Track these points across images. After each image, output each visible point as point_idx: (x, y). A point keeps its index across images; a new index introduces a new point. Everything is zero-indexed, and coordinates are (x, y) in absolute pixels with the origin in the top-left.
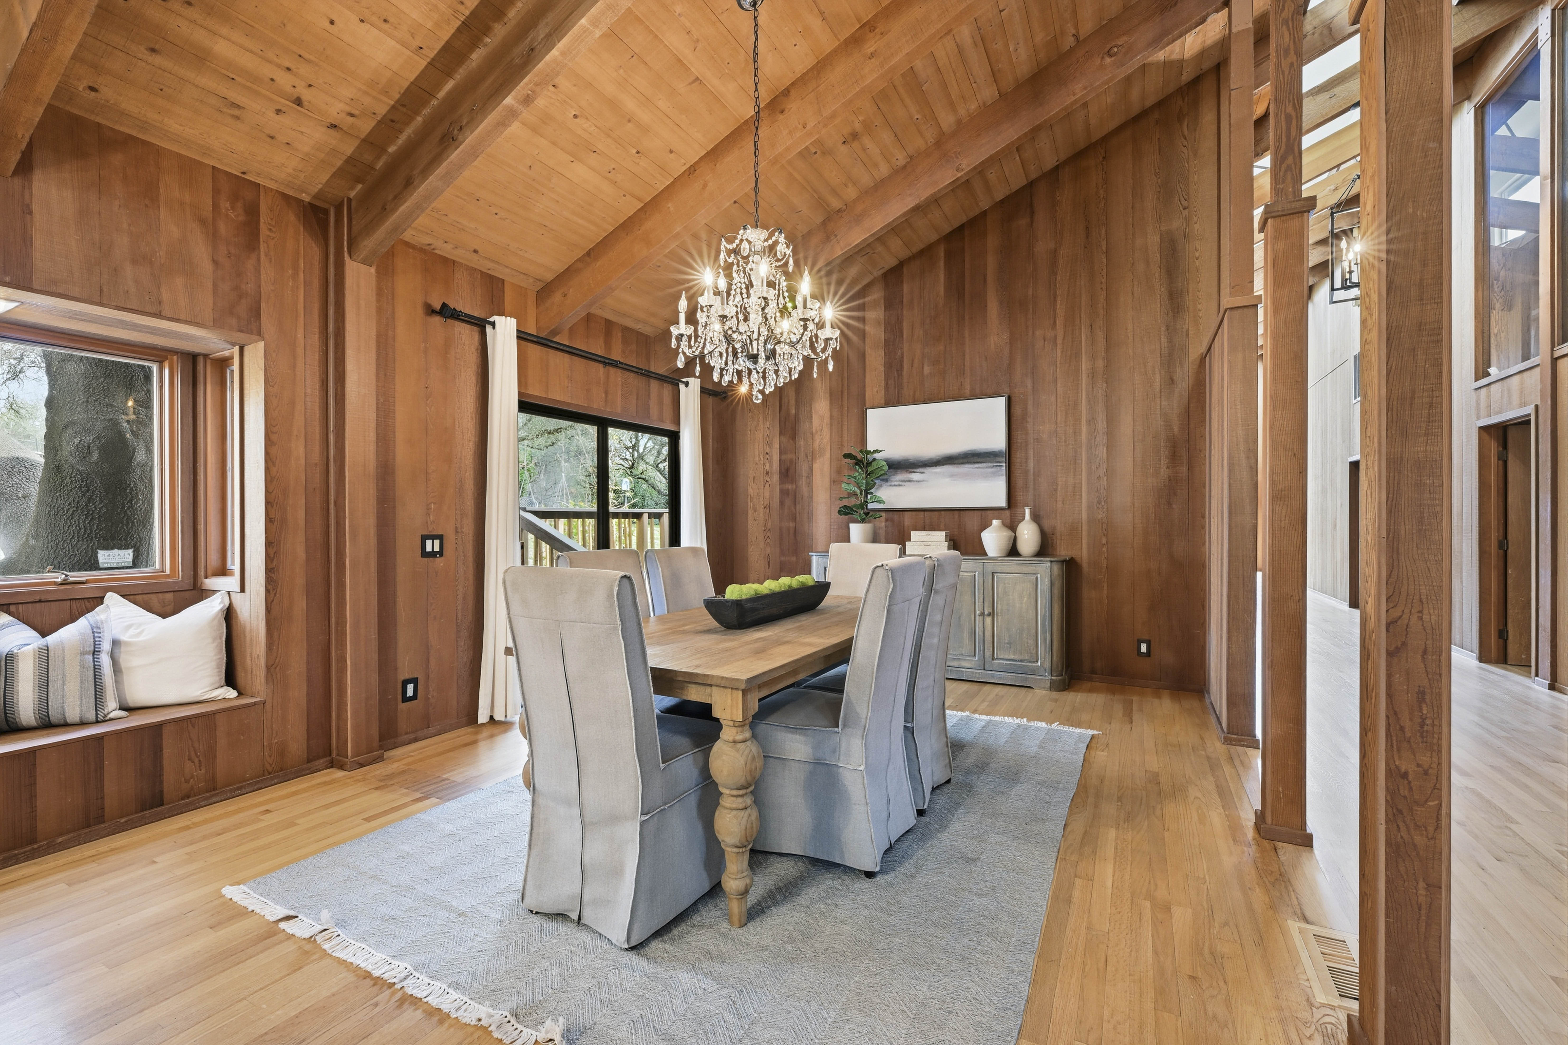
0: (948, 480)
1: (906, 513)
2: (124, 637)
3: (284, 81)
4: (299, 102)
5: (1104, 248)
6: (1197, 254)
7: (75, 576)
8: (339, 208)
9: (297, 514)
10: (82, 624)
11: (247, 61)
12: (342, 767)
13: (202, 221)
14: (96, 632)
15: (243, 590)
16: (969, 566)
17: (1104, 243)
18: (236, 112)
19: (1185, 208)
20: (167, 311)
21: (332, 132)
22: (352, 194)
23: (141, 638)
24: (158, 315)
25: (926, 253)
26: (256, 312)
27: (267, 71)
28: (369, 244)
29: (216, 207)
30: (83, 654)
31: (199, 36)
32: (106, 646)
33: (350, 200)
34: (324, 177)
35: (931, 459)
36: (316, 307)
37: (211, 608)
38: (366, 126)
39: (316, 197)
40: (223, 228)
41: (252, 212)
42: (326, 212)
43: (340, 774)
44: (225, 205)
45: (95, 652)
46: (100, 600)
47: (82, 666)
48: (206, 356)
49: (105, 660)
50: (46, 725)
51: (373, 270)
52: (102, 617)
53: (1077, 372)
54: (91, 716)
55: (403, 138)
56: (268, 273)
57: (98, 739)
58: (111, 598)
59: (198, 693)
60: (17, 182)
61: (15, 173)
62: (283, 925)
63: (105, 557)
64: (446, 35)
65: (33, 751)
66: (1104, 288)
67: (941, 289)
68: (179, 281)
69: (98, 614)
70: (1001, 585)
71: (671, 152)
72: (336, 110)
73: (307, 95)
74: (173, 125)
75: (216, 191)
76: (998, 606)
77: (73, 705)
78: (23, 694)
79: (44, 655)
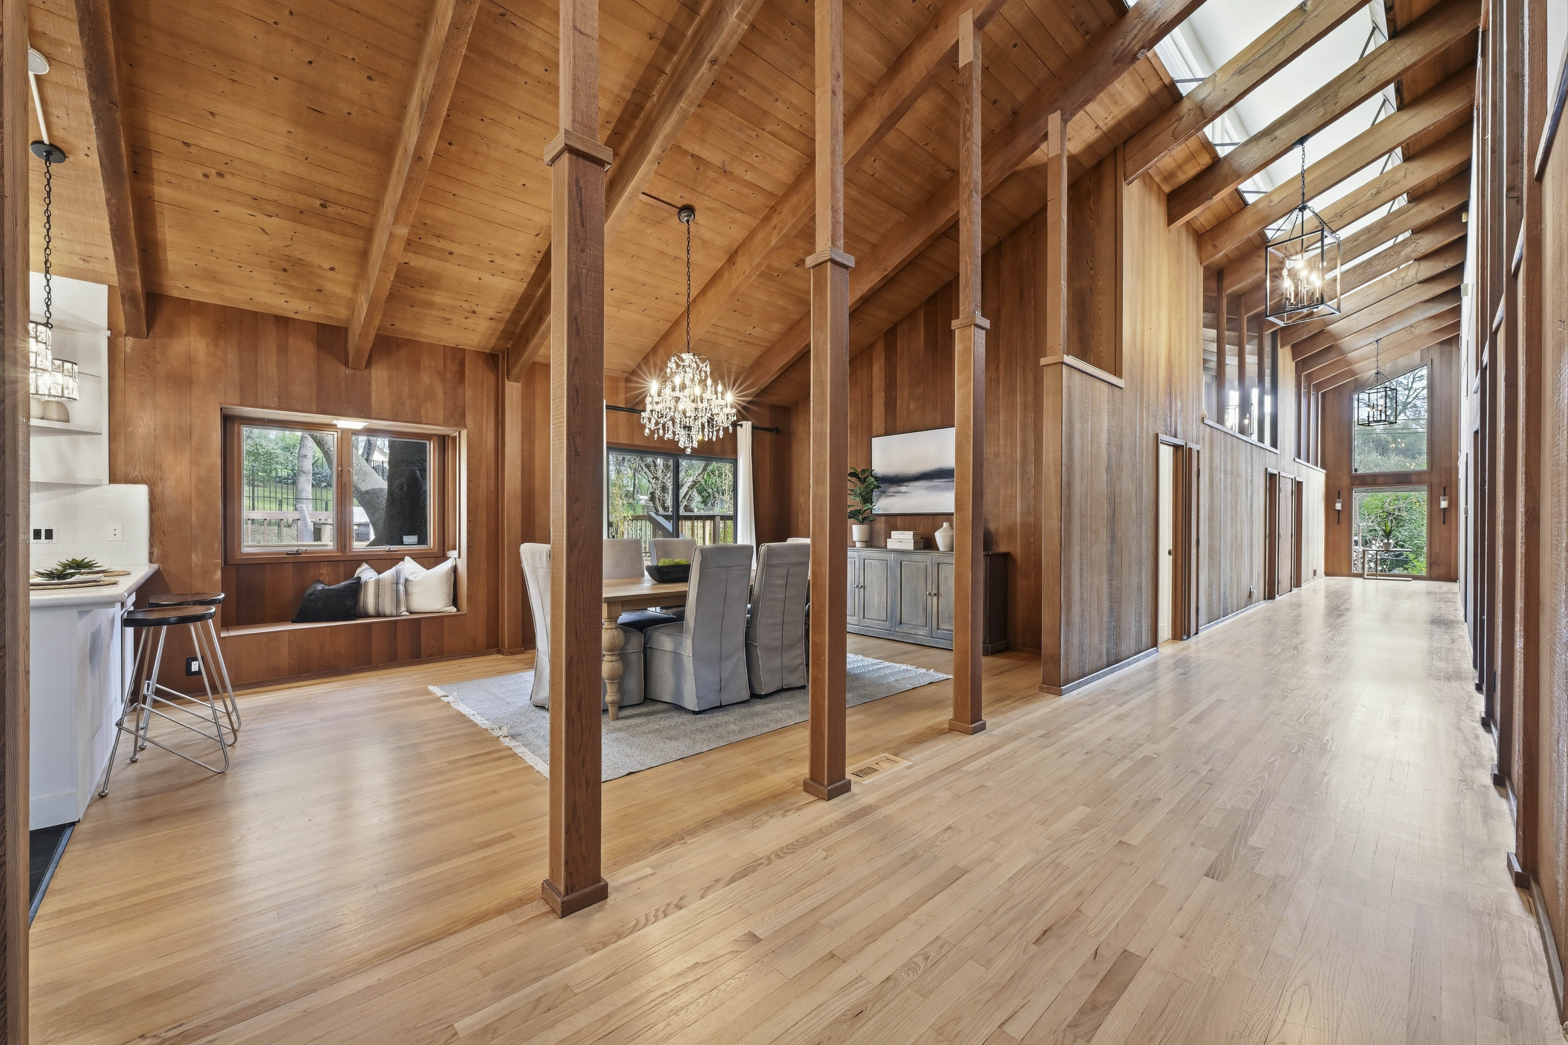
0: (924, 491)
1: (898, 517)
2: (410, 578)
3: (465, 305)
4: (474, 312)
5: (1033, 304)
6: (1100, 306)
7: (393, 548)
8: (503, 353)
9: (483, 518)
10: (393, 570)
11: (449, 302)
12: (503, 654)
13: (439, 374)
14: (398, 574)
15: (459, 557)
16: (926, 558)
17: (1033, 301)
18: (449, 322)
19: (1091, 269)
20: (423, 420)
21: (492, 321)
22: (509, 346)
23: (418, 578)
24: (420, 423)
25: (911, 316)
26: (463, 416)
27: (457, 303)
28: (515, 371)
29: (445, 365)
30: (392, 583)
31: (428, 297)
32: (402, 581)
33: (508, 349)
34: (493, 341)
35: (912, 476)
36: (492, 408)
37: (447, 566)
38: (507, 315)
39: (492, 350)
40: (449, 375)
41: (462, 364)
42: (497, 356)
43: (500, 656)
44: (449, 363)
45: (397, 583)
46: (403, 559)
47: (392, 590)
48: (448, 436)
49: (401, 588)
50: (378, 615)
51: (520, 384)
52: (401, 567)
53: (1013, 404)
54: (395, 613)
55: (526, 316)
56: (469, 394)
57: (396, 621)
58: (407, 558)
59: (439, 608)
60: (367, 371)
61: (366, 368)
62: (442, 698)
63: (407, 539)
64: (532, 271)
65: (371, 624)
66: (1033, 336)
67: (922, 343)
68: (429, 405)
69: (401, 566)
70: (943, 573)
71: (677, 294)
72: (491, 312)
73: (476, 309)
74: (425, 332)
75: (445, 357)
76: (942, 590)
77: (388, 607)
78: (369, 600)
79: (378, 583)
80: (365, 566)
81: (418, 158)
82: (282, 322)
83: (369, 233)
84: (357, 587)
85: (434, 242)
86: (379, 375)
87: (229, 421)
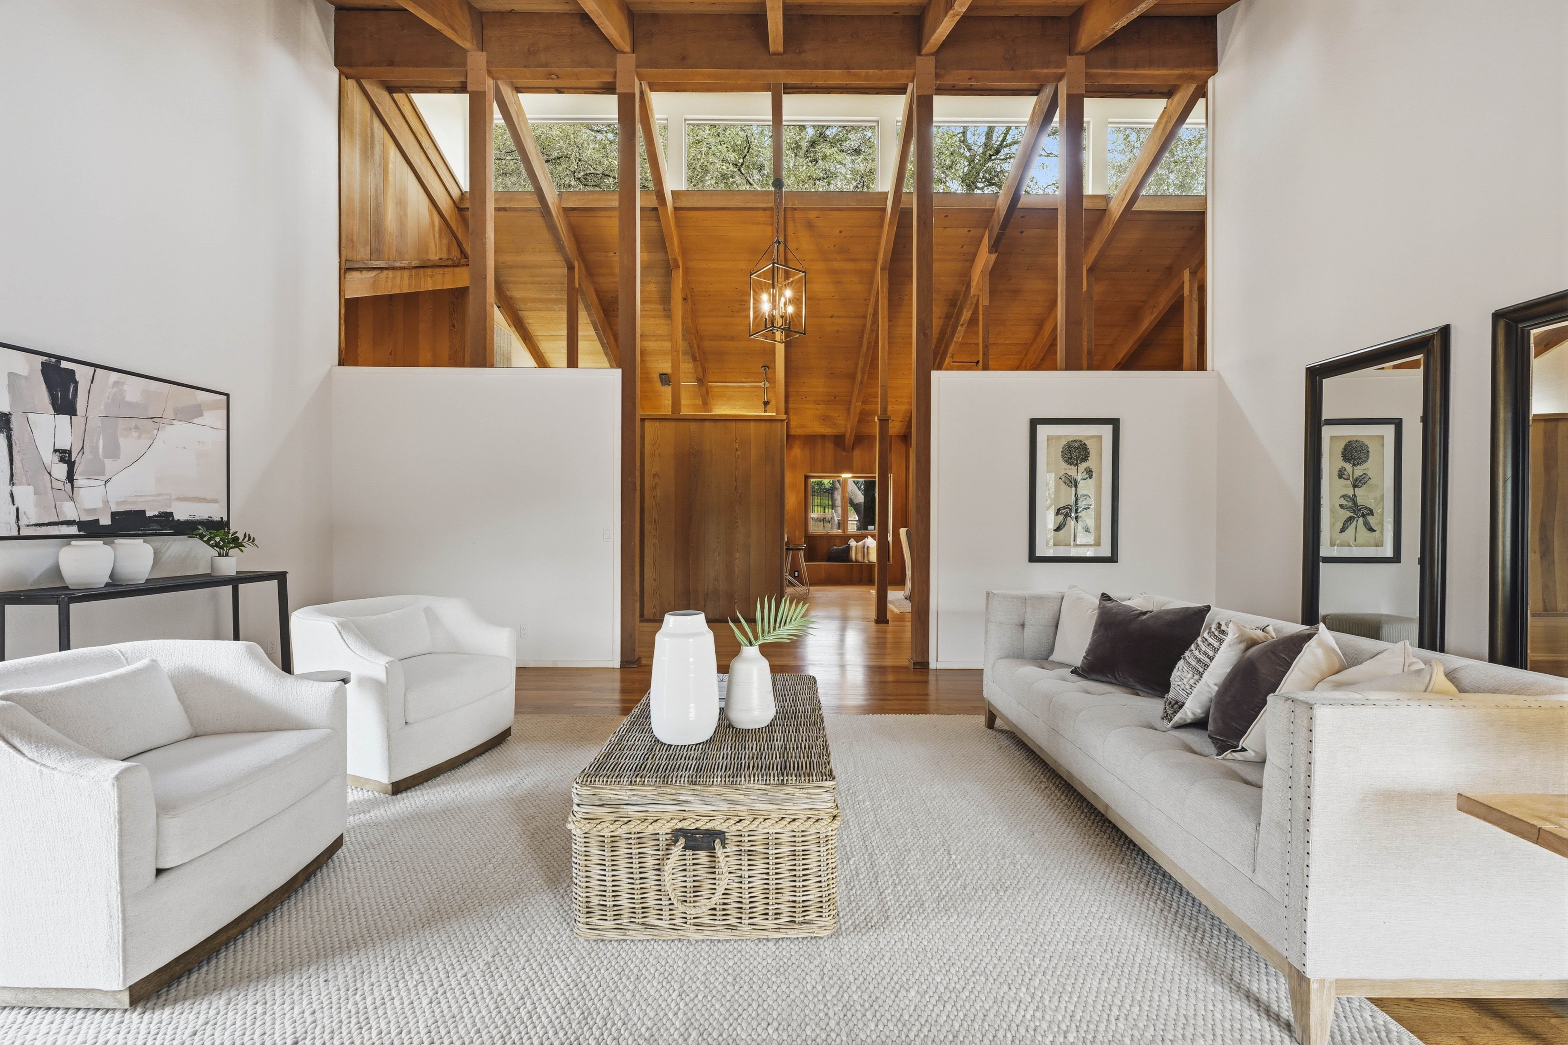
7: (863, 532)
10: (862, 541)
14: (864, 543)
30: (862, 548)
45: (864, 548)
46: (866, 537)
47: (862, 551)
49: (866, 550)
50: (856, 562)
54: (862, 562)
57: (862, 565)
60: (852, 454)
61: (852, 450)
63: (868, 528)
65: (852, 565)
69: (865, 540)
77: (860, 559)
78: (853, 555)
79: (856, 546)
80: (852, 539)
81: (861, 382)
82: (823, 437)
83: (850, 403)
84: (849, 548)
85: (871, 399)
86: (857, 453)
87: (807, 478)
